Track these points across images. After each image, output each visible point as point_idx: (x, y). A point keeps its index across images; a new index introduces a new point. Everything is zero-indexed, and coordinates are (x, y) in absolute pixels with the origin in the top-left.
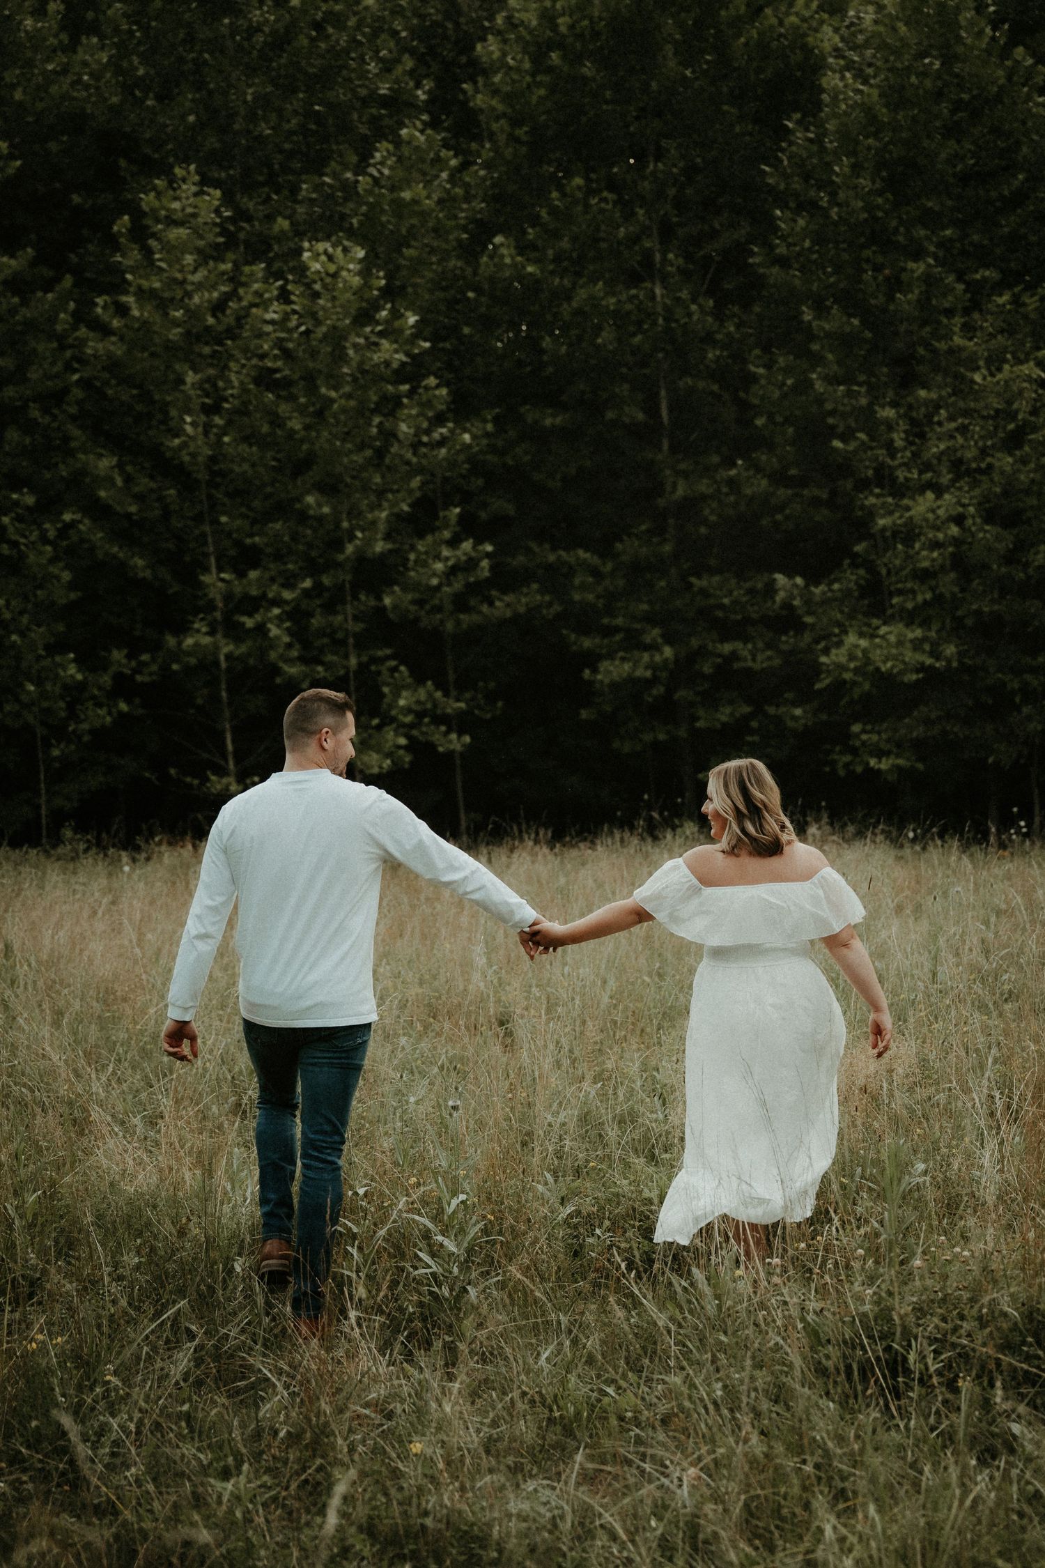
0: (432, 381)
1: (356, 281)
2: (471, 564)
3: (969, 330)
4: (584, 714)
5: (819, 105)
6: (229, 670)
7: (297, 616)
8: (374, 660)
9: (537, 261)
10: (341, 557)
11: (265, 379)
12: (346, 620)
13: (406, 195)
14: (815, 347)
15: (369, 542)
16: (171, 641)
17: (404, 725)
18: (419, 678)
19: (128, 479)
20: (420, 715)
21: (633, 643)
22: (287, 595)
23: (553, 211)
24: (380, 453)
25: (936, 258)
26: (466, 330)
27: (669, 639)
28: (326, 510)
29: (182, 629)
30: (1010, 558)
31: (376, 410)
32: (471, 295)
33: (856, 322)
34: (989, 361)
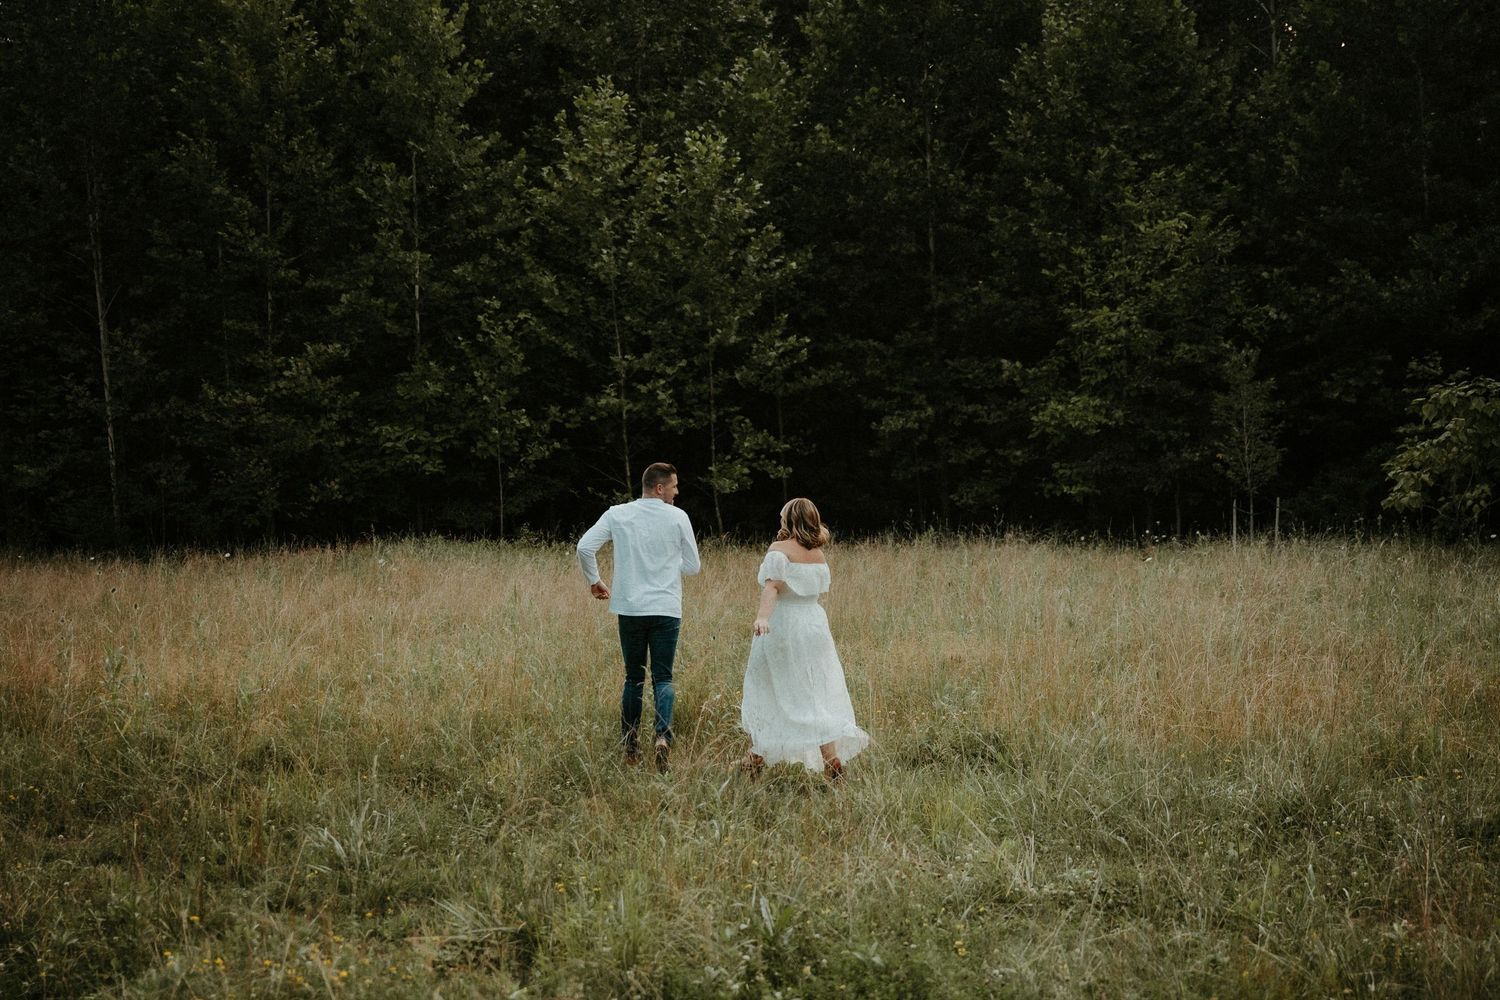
0: (771, 227)
1: (721, 159)
2: (796, 350)
3: (1138, 194)
4: (872, 453)
5: (1041, 37)
6: (629, 419)
7: (676, 384)
8: (728, 415)
9: (843, 143)
10: (706, 345)
11: (655, 221)
12: (710, 387)
13: (756, 96)
14: (1033, 205)
15: (726, 336)
16: (590, 400)
17: (748, 460)
18: (758, 427)
19: (561, 288)
20: (758, 453)
21: (906, 404)
22: (669, 371)
23: (856, 108)
24: (735, 275)
25: (1118, 144)
26: (795, 189)
27: (931, 402)
28: (697, 313)
29: (598, 392)
30: (1160, 352)
31: (734, 245)
32: (799, 164)
33: (1061, 188)
34: (1150, 217)
